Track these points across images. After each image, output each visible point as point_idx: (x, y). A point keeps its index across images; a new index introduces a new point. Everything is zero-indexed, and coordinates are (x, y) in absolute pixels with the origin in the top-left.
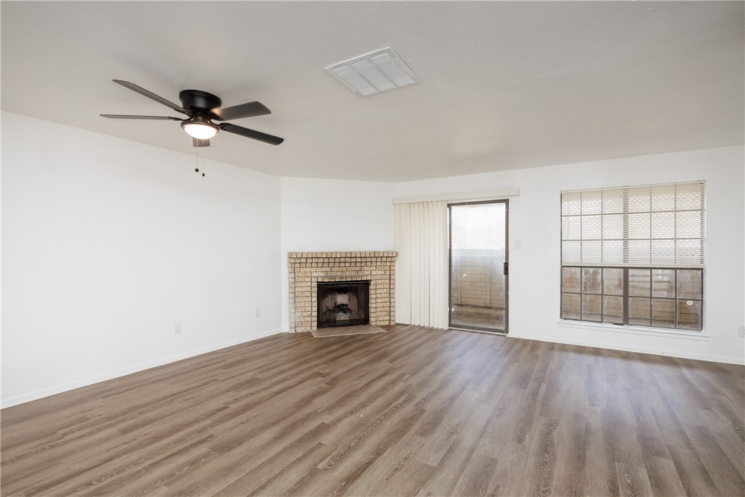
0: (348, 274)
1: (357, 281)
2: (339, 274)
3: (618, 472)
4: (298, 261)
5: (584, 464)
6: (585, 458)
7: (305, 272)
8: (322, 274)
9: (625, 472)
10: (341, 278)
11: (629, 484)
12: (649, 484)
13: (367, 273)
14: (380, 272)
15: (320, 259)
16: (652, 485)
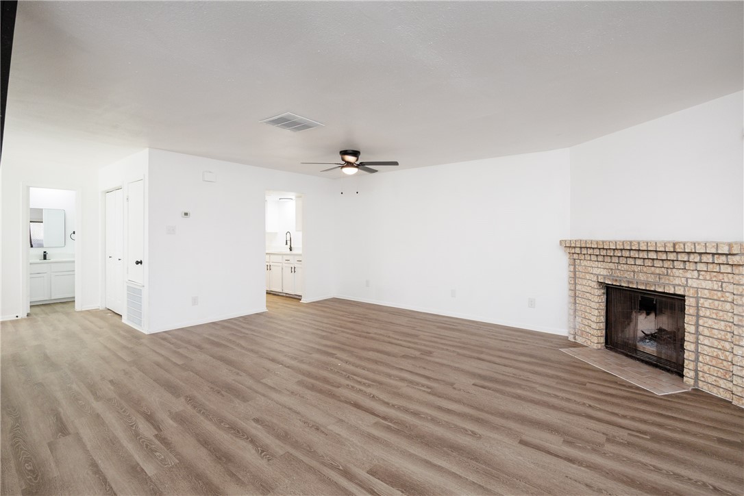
0: (642, 277)
1: (655, 291)
2: (629, 276)
3: (170, 454)
4: (578, 251)
5: (199, 441)
6: (203, 446)
7: (585, 266)
8: (604, 272)
9: (165, 459)
10: (629, 282)
11: (156, 452)
12: (141, 464)
13: (677, 281)
14: (708, 285)
15: (595, 251)
16: (138, 464)
